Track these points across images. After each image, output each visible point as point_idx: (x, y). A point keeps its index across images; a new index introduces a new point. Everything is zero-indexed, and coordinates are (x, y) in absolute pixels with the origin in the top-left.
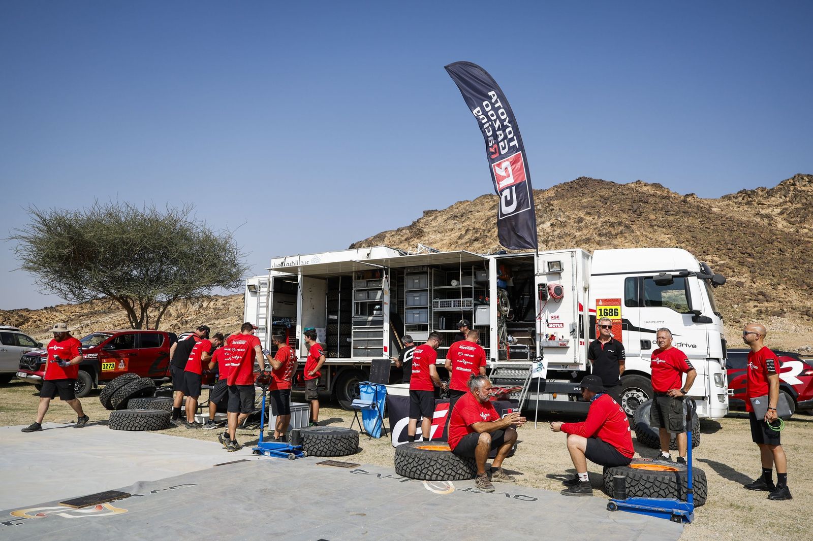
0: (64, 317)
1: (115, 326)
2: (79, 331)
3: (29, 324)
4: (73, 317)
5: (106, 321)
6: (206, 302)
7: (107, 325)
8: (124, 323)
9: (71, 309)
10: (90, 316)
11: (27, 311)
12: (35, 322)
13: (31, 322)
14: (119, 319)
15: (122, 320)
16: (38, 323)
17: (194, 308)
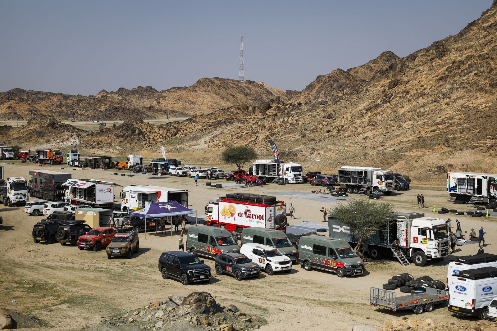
0: (200, 127)
1: (233, 136)
2: (212, 140)
3: (181, 133)
4: (205, 127)
5: (227, 133)
6: (286, 118)
7: (228, 135)
8: (237, 134)
9: (203, 119)
10: (216, 125)
11: (177, 123)
12: (183, 131)
13: (181, 132)
14: (235, 131)
15: (236, 131)
16: (185, 132)
17: (279, 122)
